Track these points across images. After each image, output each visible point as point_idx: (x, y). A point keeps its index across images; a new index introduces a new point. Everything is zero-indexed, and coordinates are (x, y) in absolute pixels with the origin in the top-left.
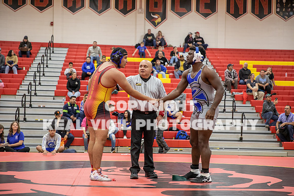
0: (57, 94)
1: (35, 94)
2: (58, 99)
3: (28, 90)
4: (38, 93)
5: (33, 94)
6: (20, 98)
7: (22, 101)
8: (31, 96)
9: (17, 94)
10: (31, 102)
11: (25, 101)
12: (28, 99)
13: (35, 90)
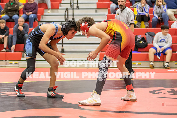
0: (99, 7)
1: (78, 7)
2: (101, 12)
3: (71, 3)
4: (80, 6)
5: (75, 7)
6: (62, 12)
7: (65, 15)
8: (73, 9)
9: (60, 8)
10: (73, 15)
11: (68, 15)
12: (70, 12)
13: (77, 3)
